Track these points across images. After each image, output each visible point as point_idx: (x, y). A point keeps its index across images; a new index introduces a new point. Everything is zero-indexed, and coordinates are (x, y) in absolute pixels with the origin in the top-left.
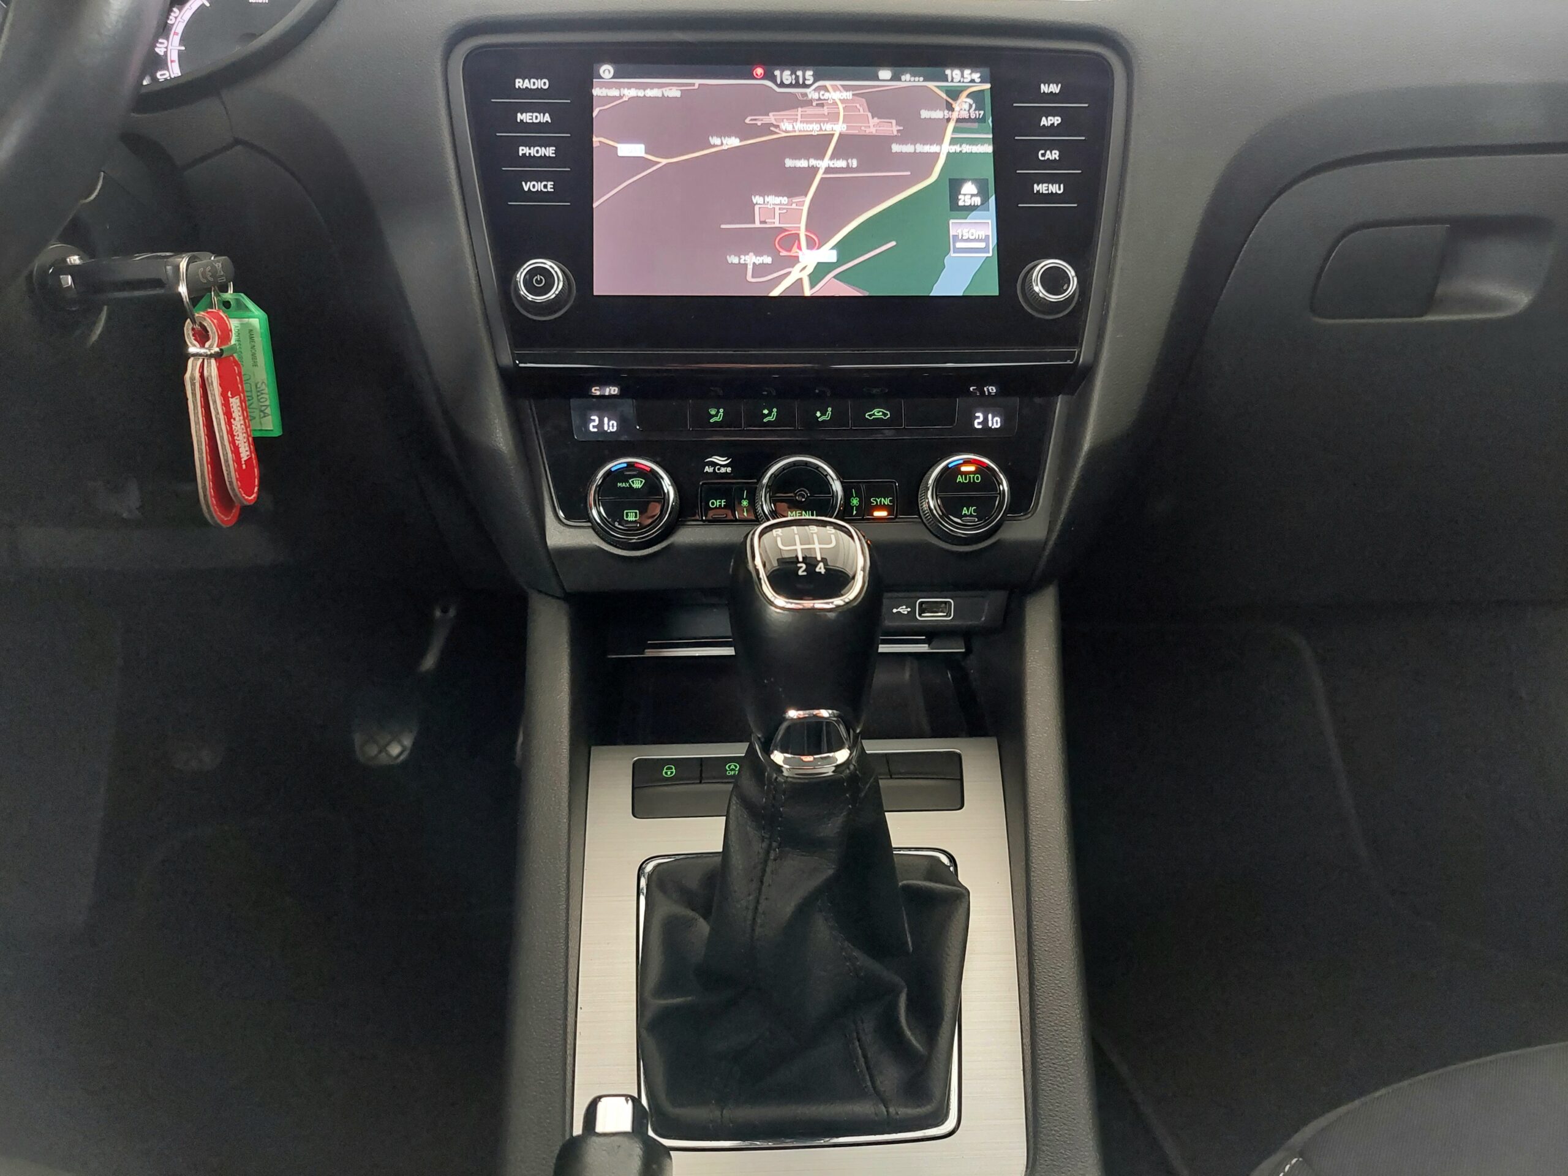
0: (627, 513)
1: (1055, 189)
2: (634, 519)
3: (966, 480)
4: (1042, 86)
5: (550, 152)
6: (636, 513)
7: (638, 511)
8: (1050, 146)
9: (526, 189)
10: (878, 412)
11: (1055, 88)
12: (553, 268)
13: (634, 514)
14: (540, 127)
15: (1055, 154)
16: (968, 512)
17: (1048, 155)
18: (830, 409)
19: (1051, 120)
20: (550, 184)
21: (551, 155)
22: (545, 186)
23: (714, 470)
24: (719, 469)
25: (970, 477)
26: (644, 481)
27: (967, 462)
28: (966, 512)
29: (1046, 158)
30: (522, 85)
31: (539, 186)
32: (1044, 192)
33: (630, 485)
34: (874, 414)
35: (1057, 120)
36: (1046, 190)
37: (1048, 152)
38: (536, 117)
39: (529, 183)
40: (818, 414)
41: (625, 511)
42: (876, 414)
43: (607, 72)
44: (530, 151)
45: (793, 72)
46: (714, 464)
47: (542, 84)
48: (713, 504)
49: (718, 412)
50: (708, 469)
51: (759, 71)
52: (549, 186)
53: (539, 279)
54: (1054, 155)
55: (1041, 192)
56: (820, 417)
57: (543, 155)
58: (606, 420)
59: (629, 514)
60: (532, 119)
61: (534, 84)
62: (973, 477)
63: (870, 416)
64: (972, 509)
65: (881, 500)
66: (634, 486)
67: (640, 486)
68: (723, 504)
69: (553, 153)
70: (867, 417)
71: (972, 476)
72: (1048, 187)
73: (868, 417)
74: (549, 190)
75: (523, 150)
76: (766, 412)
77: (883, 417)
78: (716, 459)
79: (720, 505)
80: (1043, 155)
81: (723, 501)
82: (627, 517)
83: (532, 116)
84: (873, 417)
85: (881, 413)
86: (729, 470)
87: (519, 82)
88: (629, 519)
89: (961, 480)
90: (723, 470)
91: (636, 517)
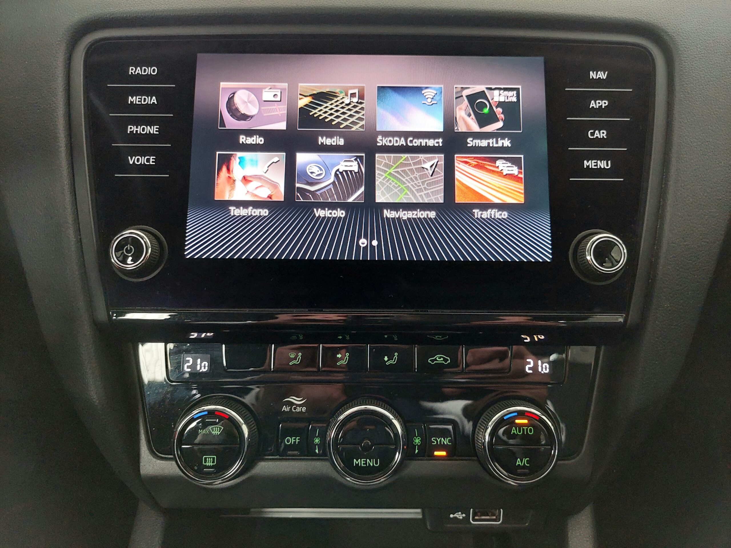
0: (205, 459)
1: (602, 164)
2: (212, 464)
3: (520, 432)
4: (591, 72)
5: (153, 130)
6: (214, 458)
8: (598, 126)
9: (131, 162)
10: (439, 358)
11: (602, 75)
12: (142, 238)
13: (212, 459)
14: (148, 108)
15: (603, 133)
16: (522, 463)
17: (597, 134)
18: (396, 354)
19: (599, 103)
20: (152, 159)
21: (155, 133)
22: (148, 160)
23: (291, 409)
24: (295, 409)
25: (523, 430)
26: (223, 428)
27: (521, 414)
28: (520, 463)
29: (595, 137)
30: (135, 72)
31: (143, 160)
32: (593, 167)
33: (210, 431)
34: (436, 360)
35: (604, 103)
36: (595, 166)
37: (597, 132)
38: (145, 99)
39: (134, 157)
40: (386, 359)
41: (204, 457)
42: (437, 359)
44: (137, 129)
46: (291, 404)
47: (151, 71)
48: (288, 441)
49: (297, 356)
50: (285, 409)
52: (151, 160)
53: (129, 249)
54: (601, 134)
55: (590, 167)
56: (388, 361)
57: (148, 132)
58: (199, 361)
59: (207, 459)
60: (141, 101)
61: (145, 70)
62: (527, 430)
63: (432, 361)
64: (525, 460)
65: (441, 440)
66: (214, 433)
67: (219, 433)
68: (297, 441)
69: (156, 131)
70: (429, 362)
71: (525, 428)
72: (597, 162)
73: (431, 362)
74: (151, 163)
75: (131, 128)
76: (339, 356)
77: (444, 362)
78: (293, 399)
79: (295, 442)
80: (593, 134)
81: (297, 438)
82: (205, 462)
83: (141, 99)
84: (435, 362)
85: (442, 359)
86: (304, 409)
87: (132, 69)
88: (207, 464)
89: (515, 432)
90: (299, 409)
91: (213, 462)
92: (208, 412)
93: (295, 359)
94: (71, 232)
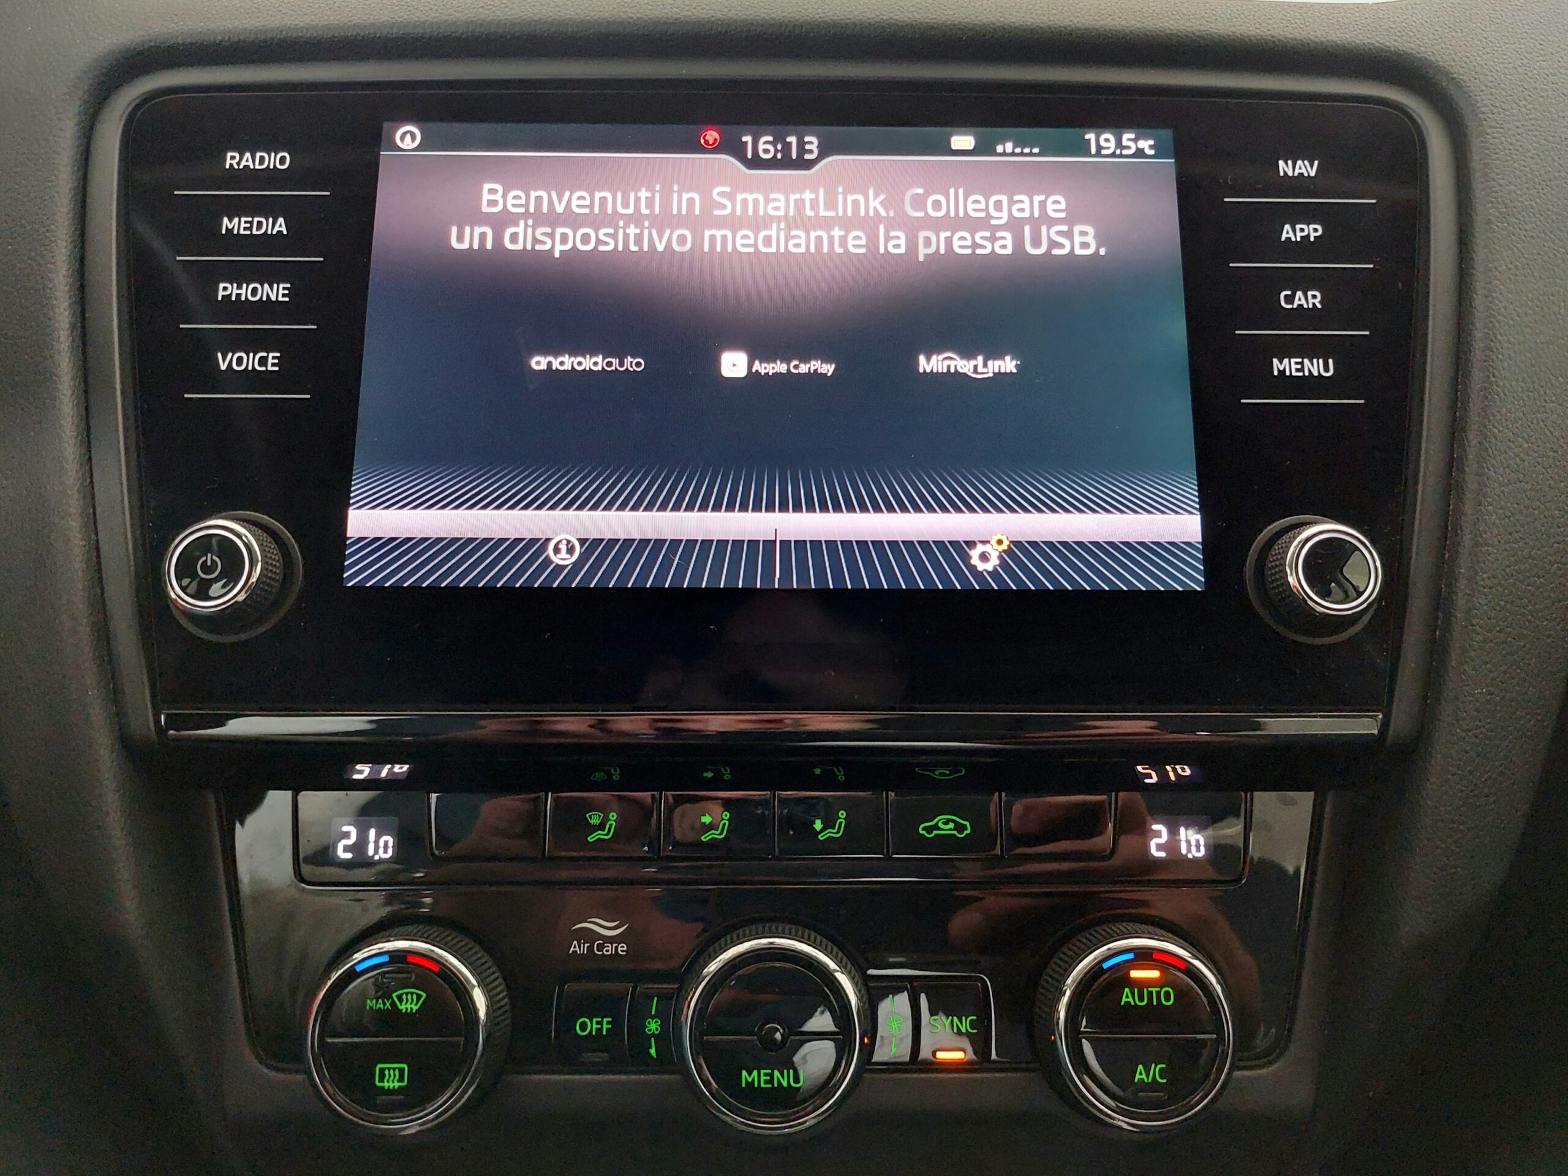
0: (382, 1070)
1: (1315, 367)
2: (397, 1085)
3: (1141, 999)
4: (1281, 163)
5: (278, 292)
6: (401, 1070)
7: (405, 1066)
8: (1302, 280)
9: (223, 367)
10: (946, 823)
11: (1305, 168)
12: (239, 536)
13: (397, 1072)
14: (267, 243)
15: (1314, 297)
16: (1148, 1077)
17: (1299, 299)
18: (842, 814)
19: (1302, 230)
20: (272, 357)
21: (280, 299)
22: (263, 361)
23: (590, 949)
24: (601, 947)
25: (1150, 994)
26: (424, 995)
27: (1144, 957)
28: (1144, 1076)
29: (1295, 306)
30: (238, 164)
31: (251, 361)
32: (1294, 373)
33: (393, 1004)
34: (936, 827)
35: (1313, 231)
36: (1297, 370)
37: (1299, 294)
38: (260, 224)
39: (230, 355)
40: (818, 825)
41: (379, 1066)
42: (941, 825)
43: (408, 137)
44: (239, 292)
45: (779, 138)
46: (589, 936)
47: (277, 160)
48: (583, 1027)
49: (606, 820)
50: (578, 948)
51: (712, 135)
52: (270, 361)
53: (209, 563)
54: (1312, 299)
55: (1288, 373)
56: (822, 831)
57: (264, 299)
58: (372, 833)
59: (387, 1072)
60: (250, 229)
61: (262, 159)
62: (1158, 993)
63: (929, 830)
64: (1156, 1069)
65: (952, 1021)
66: (403, 1007)
67: (415, 1008)
68: (605, 1026)
69: (284, 295)
70: (921, 832)
71: (1154, 990)
72: (1302, 363)
73: (924, 833)
74: (270, 368)
75: (225, 289)
76: (706, 819)
77: (955, 832)
78: (595, 925)
79: (599, 1030)
80: (1290, 299)
81: (605, 1020)
82: (381, 1080)
83: (251, 223)
84: (935, 832)
85: (951, 825)
86: (622, 949)
87: (233, 158)
88: (386, 1085)
89: (1130, 999)
90: (609, 950)
91: (401, 1079)
92: (390, 957)
93: (601, 826)
94: (74, 525)
